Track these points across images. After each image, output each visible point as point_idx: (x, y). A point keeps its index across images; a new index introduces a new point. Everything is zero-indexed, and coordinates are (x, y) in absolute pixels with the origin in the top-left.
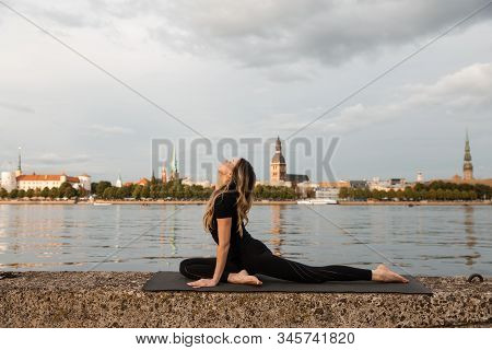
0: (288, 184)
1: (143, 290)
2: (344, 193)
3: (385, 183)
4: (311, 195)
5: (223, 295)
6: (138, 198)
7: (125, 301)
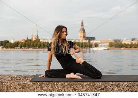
1: (31, 81)
2: (111, 45)
3: (128, 41)
4: (96, 45)
5: (63, 83)
6: (21, 47)
7: (24, 86)
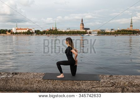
0: (85, 31)
2: (99, 33)
